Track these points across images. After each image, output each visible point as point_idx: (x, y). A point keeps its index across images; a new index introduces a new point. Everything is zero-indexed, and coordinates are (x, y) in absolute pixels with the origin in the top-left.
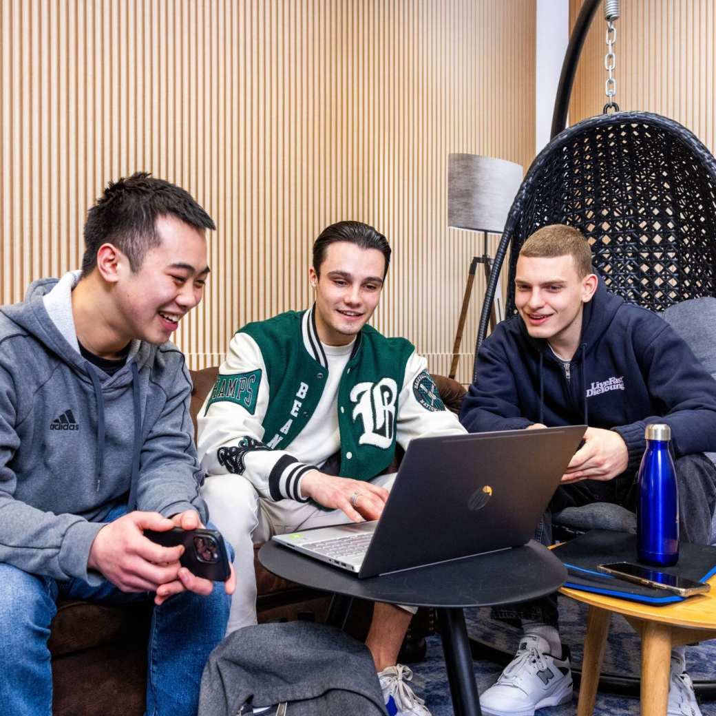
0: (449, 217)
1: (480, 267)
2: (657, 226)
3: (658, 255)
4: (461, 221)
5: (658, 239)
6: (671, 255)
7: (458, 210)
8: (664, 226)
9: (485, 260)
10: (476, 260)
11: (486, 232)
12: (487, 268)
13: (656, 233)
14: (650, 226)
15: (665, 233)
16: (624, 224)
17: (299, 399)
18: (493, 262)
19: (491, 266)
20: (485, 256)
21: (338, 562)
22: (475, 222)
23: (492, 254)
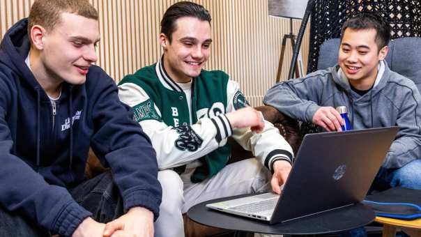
0: (269, 10)
1: (289, 40)
2: (399, 8)
3: (400, 25)
4: (275, 11)
5: (399, 16)
6: (407, 26)
7: (274, 5)
8: (403, 8)
9: (291, 36)
10: (286, 37)
11: (291, 18)
12: (293, 41)
13: (399, 12)
14: (395, 8)
15: (403, 12)
16: (380, 7)
17: (176, 117)
18: (296, 38)
19: (295, 41)
20: (291, 33)
21: (255, 216)
22: (285, 12)
23: (296, 33)
